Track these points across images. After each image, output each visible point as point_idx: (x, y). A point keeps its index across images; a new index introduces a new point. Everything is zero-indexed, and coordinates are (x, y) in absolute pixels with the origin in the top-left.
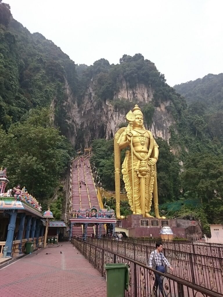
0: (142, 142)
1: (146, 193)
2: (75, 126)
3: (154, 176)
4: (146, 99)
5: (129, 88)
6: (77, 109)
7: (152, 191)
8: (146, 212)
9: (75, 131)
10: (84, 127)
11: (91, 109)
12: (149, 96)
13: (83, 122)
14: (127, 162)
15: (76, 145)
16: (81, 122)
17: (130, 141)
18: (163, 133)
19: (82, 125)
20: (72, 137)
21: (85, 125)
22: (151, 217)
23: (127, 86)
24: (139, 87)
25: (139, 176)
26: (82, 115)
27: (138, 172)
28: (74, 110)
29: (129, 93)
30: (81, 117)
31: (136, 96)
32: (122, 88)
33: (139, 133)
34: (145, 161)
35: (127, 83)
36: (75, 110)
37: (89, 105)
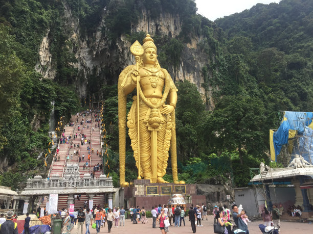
0: (154, 84)
1: (158, 150)
2: (85, 71)
3: (171, 129)
4: (172, 33)
5: (150, 19)
6: (87, 48)
7: (168, 149)
8: (158, 177)
9: (85, 77)
10: (98, 71)
11: (106, 49)
12: (176, 29)
13: (95, 65)
14: (134, 111)
15: (88, 96)
16: (94, 66)
17: (136, 82)
18: (194, 77)
19: (95, 69)
20: (81, 86)
21: (99, 70)
22: (164, 182)
23: (147, 15)
24: (164, 17)
25: (149, 129)
26: (94, 56)
27: (148, 124)
28: (83, 51)
29: (151, 25)
30: (93, 60)
31: (160, 29)
32: (140, 18)
33: (151, 72)
34: (157, 109)
35: (147, 12)
36: (85, 50)
37: (103, 43)
